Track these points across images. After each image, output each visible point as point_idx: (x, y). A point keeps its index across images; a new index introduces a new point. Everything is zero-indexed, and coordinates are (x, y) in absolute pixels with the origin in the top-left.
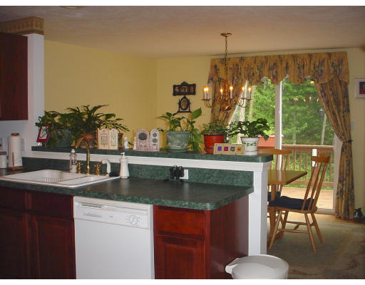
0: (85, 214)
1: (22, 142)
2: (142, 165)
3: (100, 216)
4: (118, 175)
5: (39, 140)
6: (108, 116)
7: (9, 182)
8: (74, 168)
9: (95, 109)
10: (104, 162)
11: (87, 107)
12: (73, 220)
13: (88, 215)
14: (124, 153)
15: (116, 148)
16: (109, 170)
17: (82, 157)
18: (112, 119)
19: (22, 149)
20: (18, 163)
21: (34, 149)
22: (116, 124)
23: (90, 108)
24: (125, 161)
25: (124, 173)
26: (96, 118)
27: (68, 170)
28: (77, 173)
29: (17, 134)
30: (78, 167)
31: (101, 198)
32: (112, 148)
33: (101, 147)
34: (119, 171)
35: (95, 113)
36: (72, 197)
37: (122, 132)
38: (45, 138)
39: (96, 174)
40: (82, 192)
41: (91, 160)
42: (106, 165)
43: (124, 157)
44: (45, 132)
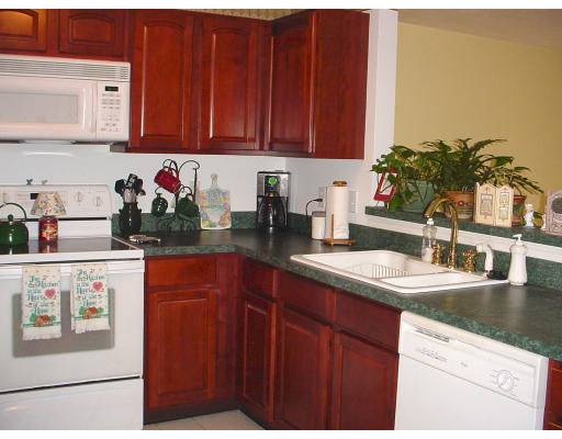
0: (418, 350)
1: (351, 197)
2: (554, 263)
3: (445, 360)
4: (505, 278)
5: (378, 197)
6: (501, 160)
7: (305, 267)
8: (428, 252)
9: (480, 145)
10: (479, 250)
11: (464, 142)
12: (397, 355)
13: (424, 352)
14: (519, 236)
15: (507, 223)
16: (489, 266)
17: (444, 234)
18: (508, 166)
19: (351, 209)
20: (341, 233)
21: (370, 211)
22: (519, 178)
23: (470, 144)
24: (521, 252)
25: (518, 275)
26: (478, 164)
27: (418, 256)
28: (433, 263)
29: (344, 183)
30: (435, 252)
31: (449, 323)
32: (499, 223)
33: (480, 219)
34: (508, 270)
35: (478, 154)
36: (400, 311)
37: (525, 193)
38: (387, 192)
39: (465, 270)
40: (416, 306)
41: (459, 242)
42: (485, 254)
43: (519, 242)
44: (389, 183)
